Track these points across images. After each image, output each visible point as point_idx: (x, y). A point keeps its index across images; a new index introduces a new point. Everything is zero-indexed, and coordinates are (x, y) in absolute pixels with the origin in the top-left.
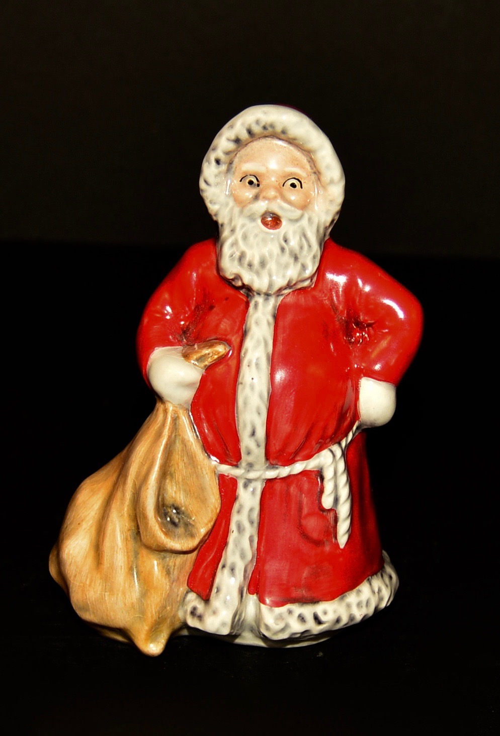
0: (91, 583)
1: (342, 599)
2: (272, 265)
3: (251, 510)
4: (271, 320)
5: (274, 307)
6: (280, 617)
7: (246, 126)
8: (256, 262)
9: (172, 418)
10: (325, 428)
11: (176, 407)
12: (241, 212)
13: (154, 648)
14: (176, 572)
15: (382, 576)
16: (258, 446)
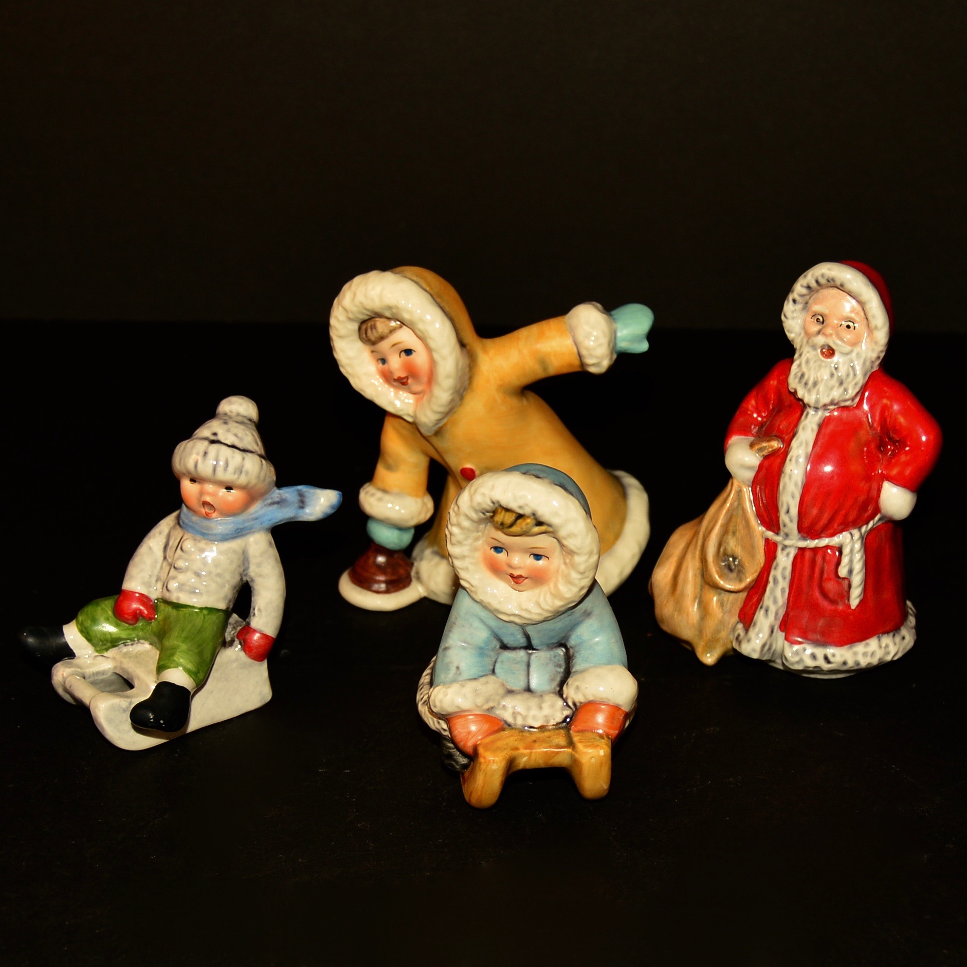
0: (666, 603)
1: (851, 648)
2: (821, 387)
3: (784, 568)
4: (816, 428)
5: (820, 418)
6: (797, 653)
7: (815, 277)
8: (811, 382)
9: (736, 490)
10: (846, 516)
11: (739, 482)
12: (808, 342)
13: (709, 659)
14: (729, 606)
15: (894, 636)
16: (791, 521)
